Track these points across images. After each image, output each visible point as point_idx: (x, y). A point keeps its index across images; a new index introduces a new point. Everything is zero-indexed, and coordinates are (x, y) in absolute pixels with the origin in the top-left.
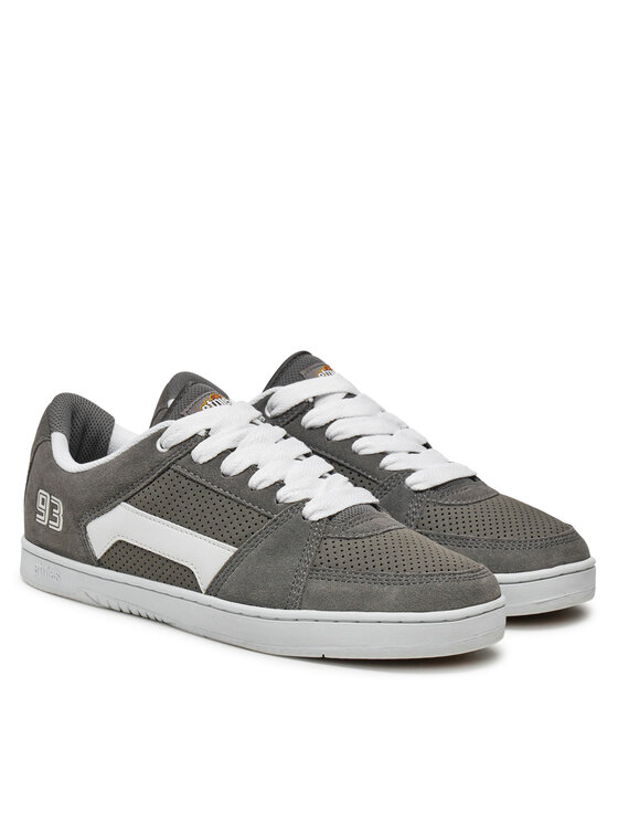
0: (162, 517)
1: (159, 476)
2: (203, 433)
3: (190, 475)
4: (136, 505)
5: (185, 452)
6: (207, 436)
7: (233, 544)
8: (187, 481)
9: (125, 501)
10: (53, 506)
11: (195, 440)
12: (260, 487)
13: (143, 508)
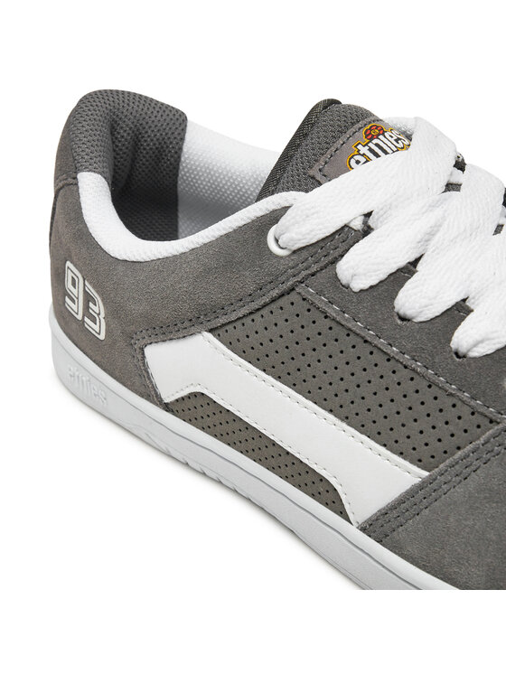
0: (279, 378)
1: (273, 301)
2: (357, 224)
3: (333, 310)
4: (229, 345)
5: (324, 261)
6: (367, 230)
7: (419, 462)
8: (328, 323)
9: (210, 331)
10: (88, 298)
11: (344, 238)
12: (476, 353)
13: (242, 354)
